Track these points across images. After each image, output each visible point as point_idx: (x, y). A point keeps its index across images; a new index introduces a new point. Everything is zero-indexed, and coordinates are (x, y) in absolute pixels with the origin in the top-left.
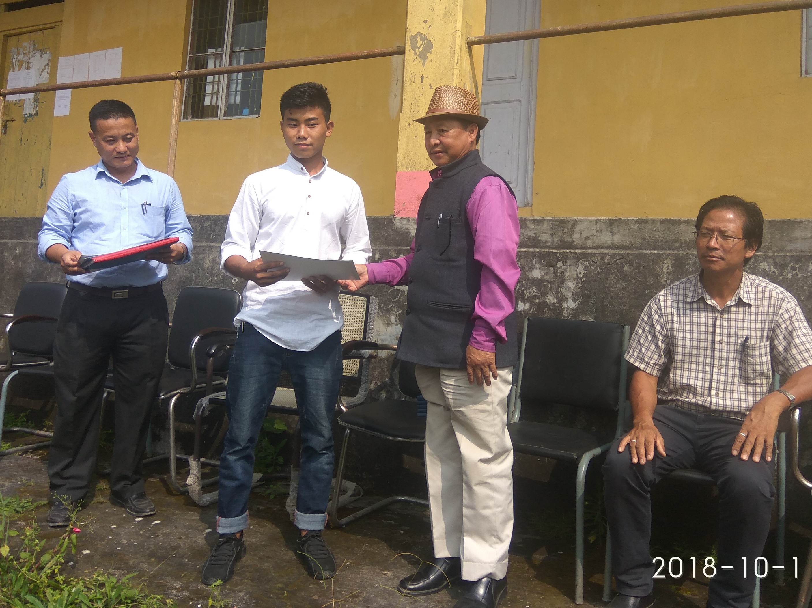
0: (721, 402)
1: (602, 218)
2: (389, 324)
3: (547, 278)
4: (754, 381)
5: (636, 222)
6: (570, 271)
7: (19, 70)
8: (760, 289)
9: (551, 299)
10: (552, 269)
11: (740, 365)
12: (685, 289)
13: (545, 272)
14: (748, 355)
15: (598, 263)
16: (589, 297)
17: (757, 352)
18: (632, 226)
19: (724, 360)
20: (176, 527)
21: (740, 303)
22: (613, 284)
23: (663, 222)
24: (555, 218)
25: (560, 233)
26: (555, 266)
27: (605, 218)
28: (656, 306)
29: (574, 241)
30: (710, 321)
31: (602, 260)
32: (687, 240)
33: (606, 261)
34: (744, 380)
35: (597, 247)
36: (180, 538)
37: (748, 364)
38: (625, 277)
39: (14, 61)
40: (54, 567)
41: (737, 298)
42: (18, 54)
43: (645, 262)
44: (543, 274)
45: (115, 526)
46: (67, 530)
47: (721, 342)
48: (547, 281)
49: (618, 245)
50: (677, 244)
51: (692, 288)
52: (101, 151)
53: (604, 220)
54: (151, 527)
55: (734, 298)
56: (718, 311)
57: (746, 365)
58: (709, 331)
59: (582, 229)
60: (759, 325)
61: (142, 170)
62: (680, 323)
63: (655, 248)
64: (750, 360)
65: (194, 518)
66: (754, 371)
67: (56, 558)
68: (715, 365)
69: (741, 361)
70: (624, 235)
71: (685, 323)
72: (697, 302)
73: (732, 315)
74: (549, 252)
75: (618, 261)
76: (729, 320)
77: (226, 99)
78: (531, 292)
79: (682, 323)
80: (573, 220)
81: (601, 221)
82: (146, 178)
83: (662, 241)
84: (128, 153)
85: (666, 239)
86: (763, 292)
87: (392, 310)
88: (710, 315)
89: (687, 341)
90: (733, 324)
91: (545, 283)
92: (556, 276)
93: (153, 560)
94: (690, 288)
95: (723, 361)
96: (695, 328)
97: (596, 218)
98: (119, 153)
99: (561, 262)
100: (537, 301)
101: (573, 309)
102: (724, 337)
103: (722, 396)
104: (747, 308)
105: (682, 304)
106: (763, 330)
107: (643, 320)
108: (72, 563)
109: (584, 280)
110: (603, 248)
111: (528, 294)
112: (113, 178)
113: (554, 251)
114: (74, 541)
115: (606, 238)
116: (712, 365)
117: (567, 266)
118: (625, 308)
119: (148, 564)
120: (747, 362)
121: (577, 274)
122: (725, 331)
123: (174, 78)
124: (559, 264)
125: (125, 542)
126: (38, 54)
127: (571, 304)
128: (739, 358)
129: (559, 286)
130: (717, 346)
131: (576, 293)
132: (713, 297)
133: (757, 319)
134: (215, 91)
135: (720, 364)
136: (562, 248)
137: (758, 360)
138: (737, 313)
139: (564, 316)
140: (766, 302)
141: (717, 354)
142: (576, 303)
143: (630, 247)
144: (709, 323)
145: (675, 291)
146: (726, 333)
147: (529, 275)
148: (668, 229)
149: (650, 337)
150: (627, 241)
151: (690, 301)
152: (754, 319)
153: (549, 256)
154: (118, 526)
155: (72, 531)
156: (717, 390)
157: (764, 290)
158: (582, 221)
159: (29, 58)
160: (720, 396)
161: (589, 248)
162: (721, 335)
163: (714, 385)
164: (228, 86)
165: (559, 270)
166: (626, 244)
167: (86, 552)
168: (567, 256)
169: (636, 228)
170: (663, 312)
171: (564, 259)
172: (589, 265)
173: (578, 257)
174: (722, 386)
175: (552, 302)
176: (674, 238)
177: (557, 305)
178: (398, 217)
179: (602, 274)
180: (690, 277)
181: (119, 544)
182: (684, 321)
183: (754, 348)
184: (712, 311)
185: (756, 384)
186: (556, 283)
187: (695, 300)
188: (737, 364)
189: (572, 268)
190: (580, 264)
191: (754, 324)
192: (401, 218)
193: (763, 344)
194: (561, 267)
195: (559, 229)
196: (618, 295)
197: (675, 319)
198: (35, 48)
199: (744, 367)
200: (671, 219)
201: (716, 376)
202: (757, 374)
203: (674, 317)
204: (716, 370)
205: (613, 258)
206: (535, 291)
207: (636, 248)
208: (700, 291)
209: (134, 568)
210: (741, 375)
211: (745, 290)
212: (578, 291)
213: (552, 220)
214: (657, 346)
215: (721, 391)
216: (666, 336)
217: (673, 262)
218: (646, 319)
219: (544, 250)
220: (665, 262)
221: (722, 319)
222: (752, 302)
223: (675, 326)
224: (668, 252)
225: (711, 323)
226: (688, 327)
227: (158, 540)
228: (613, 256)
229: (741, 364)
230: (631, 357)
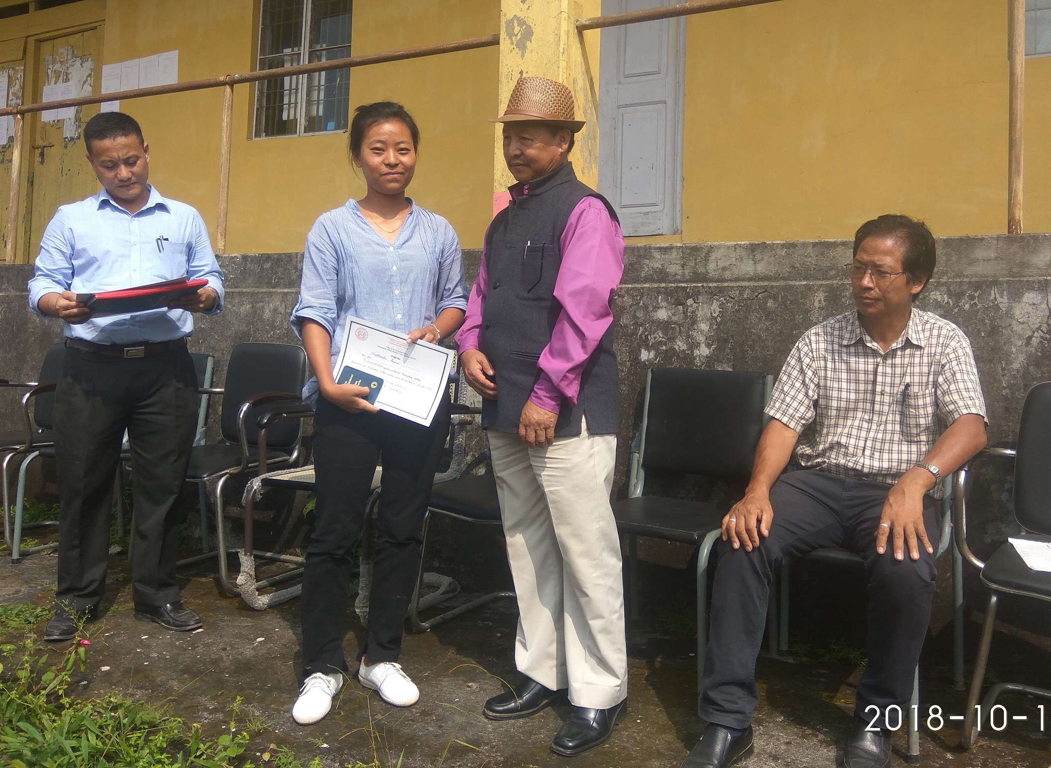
0: (876, 464)
1: (743, 243)
3: (675, 319)
5: (783, 246)
6: (702, 310)
8: (928, 326)
9: (680, 345)
10: (680, 307)
12: (841, 329)
13: (673, 311)
14: (909, 406)
15: (736, 298)
16: (725, 341)
17: (921, 402)
18: (779, 252)
19: (885, 415)
21: (908, 344)
22: (755, 324)
26: (683, 304)
29: (709, 273)
31: (741, 295)
33: (745, 296)
34: (906, 438)
35: (737, 279)
37: (910, 418)
38: (769, 314)
41: (904, 339)
43: (791, 296)
44: (671, 315)
47: (883, 392)
48: (675, 323)
49: (762, 275)
50: (833, 272)
51: (849, 328)
55: (900, 340)
56: (881, 356)
57: (908, 419)
58: (869, 379)
59: (719, 256)
62: (834, 370)
64: (912, 412)
66: (918, 425)
68: (873, 422)
69: (902, 414)
70: (769, 263)
71: (840, 371)
72: (854, 345)
73: (896, 359)
74: (677, 286)
75: (760, 296)
76: (893, 366)
78: (656, 337)
79: (837, 370)
80: (707, 246)
81: (741, 246)
82: (161, 207)
83: (814, 269)
84: (134, 179)
85: (820, 265)
86: (932, 330)
88: (871, 360)
90: (898, 371)
91: (673, 326)
92: (686, 316)
94: (847, 327)
95: (883, 416)
96: (853, 376)
97: (735, 243)
98: (121, 180)
99: (691, 299)
100: (664, 348)
101: (707, 357)
102: (886, 388)
103: (878, 457)
105: (838, 346)
106: (928, 374)
109: (719, 320)
110: (743, 280)
111: (653, 340)
112: (119, 207)
113: (683, 285)
115: (747, 267)
117: (698, 303)
118: (767, 353)
120: (909, 415)
121: (712, 314)
122: (888, 380)
123: (223, 84)
124: (690, 302)
127: (704, 351)
128: (900, 410)
129: (689, 329)
130: (878, 398)
131: (710, 336)
132: (874, 338)
135: (880, 419)
136: (694, 282)
137: (922, 412)
139: (697, 366)
140: (934, 341)
141: (877, 407)
142: (710, 349)
143: (777, 278)
144: (869, 369)
145: (829, 330)
146: (889, 382)
147: (653, 316)
148: (822, 253)
150: (772, 270)
151: (846, 344)
153: (676, 291)
156: (873, 450)
157: (932, 327)
158: (718, 247)
160: (875, 456)
161: (727, 280)
162: (884, 384)
163: (869, 444)
165: (689, 309)
166: (772, 274)
168: (698, 291)
171: (695, 295)
172: (725, 301)
173: (712, 291)
174: (878, 445)
175: (682, 349)
176: (829, 264)
177: (687, 352)
179: (741, 313)
182: (840, 368)
183: (916, 397)
184: (873, 356)
185: (921, 442)
186: (686, 325)
187: (852, 343)
188: (898, 418)
189: (705, 305)
190: (715, 301)
193: (928, 391)
194: (691, 305)
195: (689, 259)
196: (760, 337)
197: (829, 365)
199: (905, 421)
200: (825, 242)
201: (874, 433)
202: (922, 429)
203: (828, 362)
204: (874, 427)
205: (754, 292)
206: (661, 336)
207: (784, 279)
208: (858, 331)
211: (913, 329)
212: (713, 334)
215: (877, 452)
217: (827, 294)
219: (670, 285)
220: (816, 294)
221: (885, 365)
224: (820, 282)
225: (872, 370)
226: (844, 376)
228: (754, 289)
229: (902, 417)
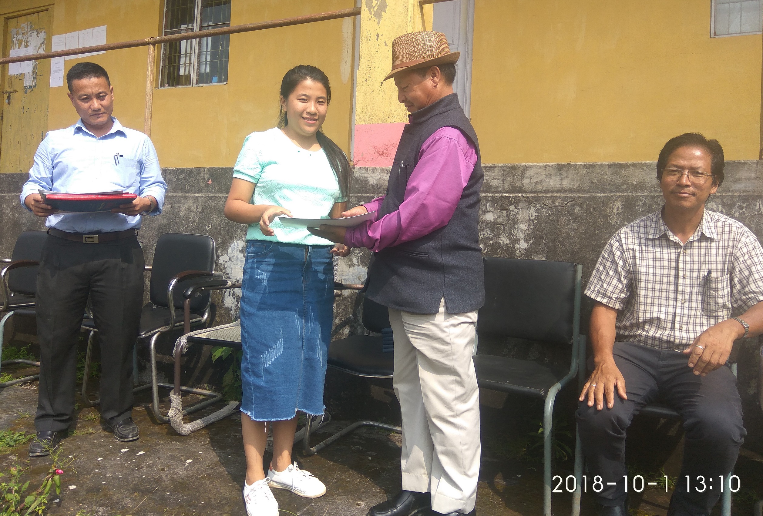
0: (684, 335)
1: (552, 164)
2: (352, 265)
3: (500, 220)
4: (716, 313)
5: (584, 166)
6: (522, 214)
7: (19, 48)
8: (720, 224)
9: (504, 240)
10: (504, 212)
11: (702, 298)
12: (646, 226)
13: (498, 215)
14: (710, 289)
15: (550, 206)
16: (541, 238)
17: (720, 286)
18: (581, 171)
19: (687, 294)
20: (159, 458)
21: (703, 238)
22: (564, 225)
23: (610, 166)
24: (505, 164)
25: (510, 179)
26: (507, 209)
27: (554, 163)
28: (617, 243)
29: (524, 186)
30: (673, 257)
31: (553, 203)
32: (635, 183)
33: (557, 204)
34: (706, 313)
35: (547, 191)
36: (163, 470)
37: (710, 297)
38: (576, 218)
39: (14, 40)
40: (38, 508)
41: (700, 233)
42: (18, 34)
43: (595, 204)
44: (496, 217)
45: (101, 458)
46: (50, 471)
47: (684, 276)
48: (500, 224)
49: (567, 188)
50: (624, 187)
51: (653, 225)
52: (79, 109)
53: (553, 165)
54: (135, 459)
55: (696, 234)
56: (681, 247)
57: (709, 299)
58: (672, 266)
59: (532, 174)
60: (720, 259)
61: (117, 126)
62: (642, 258)
63: (603, 191)
64: (712, 293)
65: (176, 447)
66: (717, 303)
67: (39, 499)
68: (678, 300)
69: (703, 294)
70: (573, 179)
71: (647, 259)
72: (659, 239)
73: (694, 250)
74: (502, 196)
75: (568, 204)
76: (692, 255)
77: (197, 69)
78: (485, 234)
79: (645, 259)
80: (523, 166)
81: (550, 166)
82: (120, 133)
83: (609, 184)
84: (103, 110)
85: (614, 182)
86: (723, 227)
87: (354, 252)
88: (673, 251)
89: (650, 276)
90: (696, 259)
91: (498, 226)
92: (509, 218)
93: (136, 494)
94: (651, 225)
95: (686, 296)
96: (658, 263)
97: (545, 164)
98: (94, 110)
99: (513, 206)
100: (491, 242)
101: (526, 250)
102: (687, 273)
103: (685, 329)
104: (709, 242)
105: (644, 240)
106: (724, 263)
107: (603, 257)
108: (57, 500)
109: (536, 221)
110: (552, 192)
111: (482, 236)
112: (89, 132)
113: (507, 195)
114: (58, 482)
115: (555, 182)
116: (676, 299)
117: (519, 209)
118: (575, 247)
119: (132, 499)
120: (710, 295)
121: (529, 217)
122: (688, 266)
123: (148, 44)
124: (512, 208)
125: (110, 475)
126: (35, 34)
127: (523, 245)
128: (702, 291)
129: (511, 228)
130: (681, 281)
131: (528, 234)
132: (675, 234)
133: (717, 253)
134: (188, 62)
135: (683, 298)
136: (513, 193)
137: (720, 293)
138: (700, 248)
139: (517, 256)
140: (726, 236)
141: (680, 288)
142: (528, 243)
143: (579, 190)
144: (672, 258)
145: (636, 229)
146: (689, 268)
147: (482, 218)
148: (616, 173)
149: (611, 273)
150: (575, 185)
151: (652, 238)
152: (715, 253)
153: (501, 200)
154: (105, 458)
155: (55, 473)
156: (681, 323)
157: (723, 224)
158: (532, 167)
159: (27, 37)
160: (683, 329)
161: (539, 192)
162: (685, 270)
163: (678, 318)
164: (199, 57)
165: (511, 213)
166: (575, 187)
167: (73, 487)
168: (519, 200)
169: (584, 172)
170: (625, 248)
171: (516, 202)
172: (540, 208)
173: (530, 200)
174: (685, 320)
175: (505, 243)
176: (622, 181)
177: (509, 245)
178: (357, 167)
179: (553, 216)
180: (650, 215)
181: (105, 478)
182: (647, 257)
183: (716, 282)
184: (675, 247)
185: (718, 316)
186: (509, 225)
187: (657, 237)
188: (700, 297)
189: (524, 211)
190: (532, 207)
191: (715, 257)
192: (360, 168)
193: (724, 277)
194: (513, 211)
195: (510, 175)
196: (569, 235)
197: (637, 254)
198: (32, 29)
199: (706, 300)
200: (618, 163)
201: (680, 310)
202: (719, 306)
203: (636, 252)
204: (679, 304)
205: (564, 201)
206: (489, 233)
207: (584, 191)
208: (662, 228)
209: (118, 503)
210: (703, 308)
211: (706, 226)
212: (530, 232)
213: (503, 166)
214: (620, 280)
215: (684, 325)
216: (628, 272)
217: (623, 203)
218: (606, 256)
219: (496, 195)
220: (615, 203)
221: (684, 254)
222: (715, 237)
223: (638, 261)
224: (618, 194)
225: (674, 258)
226: (651, 263)
227: (142, 473)
228: (564, 199)
229: (704, 296)
230: (592, 292)
